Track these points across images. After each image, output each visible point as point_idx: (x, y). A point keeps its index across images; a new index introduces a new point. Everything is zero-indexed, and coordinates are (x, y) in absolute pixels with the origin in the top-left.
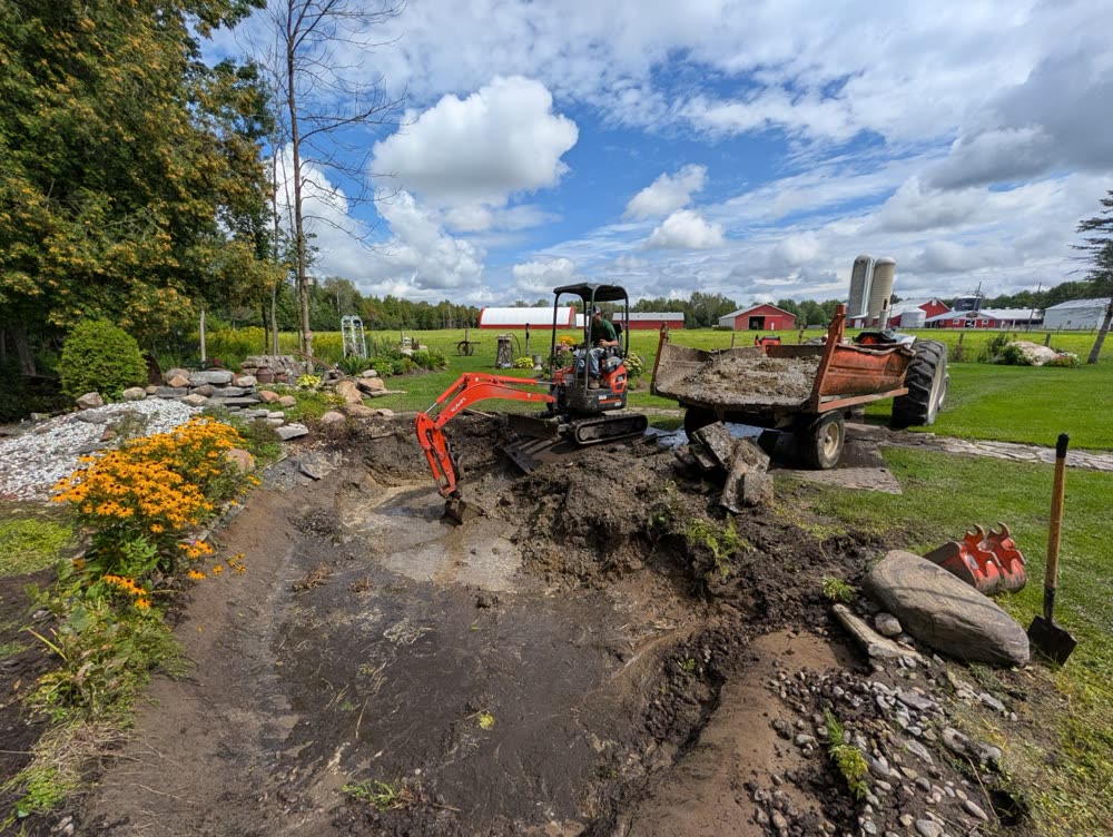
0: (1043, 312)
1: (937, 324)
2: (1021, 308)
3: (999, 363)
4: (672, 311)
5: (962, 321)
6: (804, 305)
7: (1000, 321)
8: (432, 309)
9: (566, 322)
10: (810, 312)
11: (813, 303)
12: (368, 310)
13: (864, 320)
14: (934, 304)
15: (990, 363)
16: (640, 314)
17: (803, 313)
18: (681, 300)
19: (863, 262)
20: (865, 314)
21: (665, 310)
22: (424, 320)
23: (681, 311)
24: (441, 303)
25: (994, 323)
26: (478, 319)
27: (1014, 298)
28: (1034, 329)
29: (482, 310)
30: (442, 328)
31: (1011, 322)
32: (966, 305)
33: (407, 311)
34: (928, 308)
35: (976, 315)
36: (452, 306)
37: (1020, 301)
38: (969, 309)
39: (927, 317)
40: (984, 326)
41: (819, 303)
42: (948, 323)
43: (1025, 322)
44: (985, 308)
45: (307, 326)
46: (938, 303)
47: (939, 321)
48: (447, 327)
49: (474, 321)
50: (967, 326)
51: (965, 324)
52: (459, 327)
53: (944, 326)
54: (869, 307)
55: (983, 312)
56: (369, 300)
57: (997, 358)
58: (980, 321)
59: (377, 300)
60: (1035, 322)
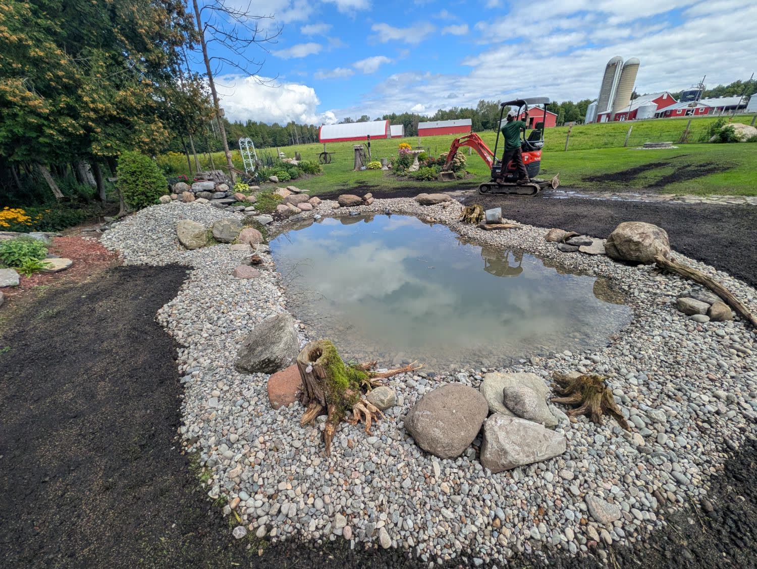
0: (748, 98)
1: (665, 115)
2: (732, 96)
3: (714, 142)
4: (463, 118)
5: (684, 110)
6: (564, 104)
7: (713, 108)
8: (282, 129)
9: (383, 133)
10: (567, 112)
11: (570, 104)
12: (236, 134)
13: (608, 115)
14: (665, 97)
15: (707, 143)
16: (439, 122)
17: (562, 112)
18: (469, 108)
19: (613, 64)
20: (609, 110)
21: (457, 118)
22: (278, 138)
23: (469, 118)
24: (289, 124)
25: (709, 110)
26: (318, 135)
27: (728, 87)
28: (739, 113)
29: (320, 128)
30: (292, 144)
31: (721, 108)
32: (690, 96)
33: (265, 133)
34: (660, 102)
35: (696, 105)
36: (297, 125)
37: (732, 90)
38: (692, 99)
39: (658, 108)
40: (701, 113)
41: (575, 103)
42: (672, 113)
43: (733, 108)
44: (703, 98)
45: (227, 147)
46: (668, 96)
47: (666, 112)
48: (296, 143)
49: (315, 137)
50: (687, 114)
51: (686, 113)
52: (304, 142)
53: (670, 116)
54: (614, 104)
55: (702, 101)
56: (236, 124)
57: (713, 138)
58: (698, 109)
59: (241, 125)
60: (742, 107)
